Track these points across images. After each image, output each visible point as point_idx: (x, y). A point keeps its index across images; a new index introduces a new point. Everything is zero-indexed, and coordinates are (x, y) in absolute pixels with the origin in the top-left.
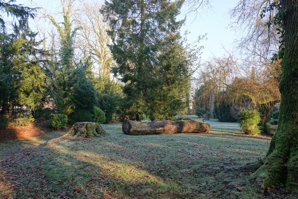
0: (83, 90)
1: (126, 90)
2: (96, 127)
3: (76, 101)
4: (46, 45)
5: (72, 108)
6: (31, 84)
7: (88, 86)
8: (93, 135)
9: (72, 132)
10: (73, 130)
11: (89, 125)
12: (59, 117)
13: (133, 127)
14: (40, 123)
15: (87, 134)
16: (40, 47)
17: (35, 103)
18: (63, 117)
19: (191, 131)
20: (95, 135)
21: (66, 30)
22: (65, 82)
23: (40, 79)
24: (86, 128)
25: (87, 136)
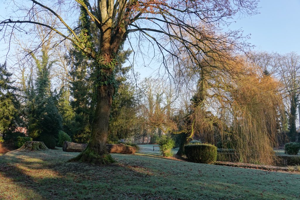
0: (50, 117)
1: (78, 119)
2: (40, 144)
3: (42, 126)
4: (24, 74)
5: (38, 132)
6: (2, 114)
7: (54, 115)
8: (36, 149)
9: (23, 147)
10: (24, 146)
11: (34, 143)
12: (25, 140)
13: (69, 146)
14: (8, 144)
15: (32, 148)
16: (13, 85)
17: (4, 128)
18: (28, 139)
19: (118, 152)
20: (38, 149)
21: (43, 62)
22: (34, 110)
23: (9, 110)
24: (33, 144)
25: (32, 150)
